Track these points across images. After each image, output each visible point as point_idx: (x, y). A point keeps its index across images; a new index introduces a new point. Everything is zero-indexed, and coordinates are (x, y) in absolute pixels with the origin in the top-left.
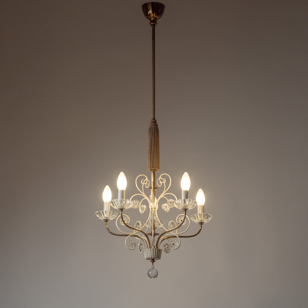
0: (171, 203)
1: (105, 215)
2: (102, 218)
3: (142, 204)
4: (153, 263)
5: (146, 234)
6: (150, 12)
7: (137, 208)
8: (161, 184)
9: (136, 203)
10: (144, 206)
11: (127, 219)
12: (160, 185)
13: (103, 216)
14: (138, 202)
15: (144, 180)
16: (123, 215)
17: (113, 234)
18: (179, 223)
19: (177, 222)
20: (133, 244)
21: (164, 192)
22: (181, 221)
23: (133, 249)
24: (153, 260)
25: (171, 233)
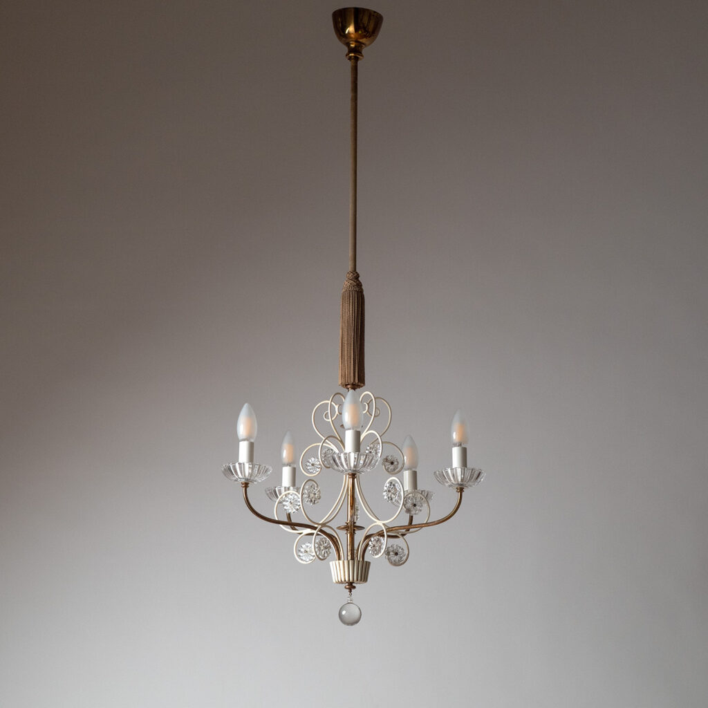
4: (351, 591)
6: (351, 29)
24: (351, 586)
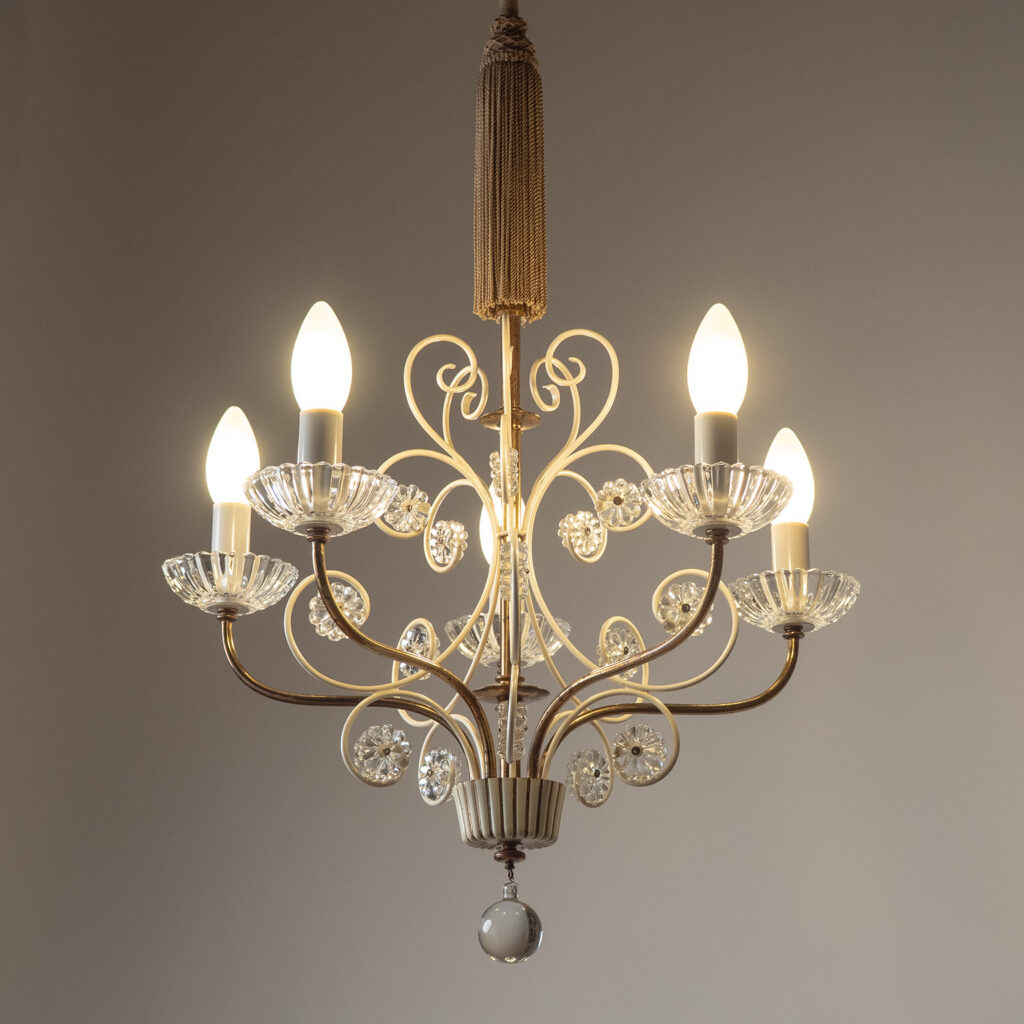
0: (618, 501)
1: (223, 582)
2: (205, 600)
3: (444, 514)
4: (510, 867)
5: (471, 689)
7: (412, 534)
8: (556, 396)
9: (405, 503)
10: (453, 526)
11: (356, 599)
12: (548, 401)
13: (207, 584)
14: (419, 494)
15: (451, 366)
16: (329, 573)
17: (272, 695)
18: (670, 625)
19: (658, 616)
20: (387, 752)
21: (574, 442)
22: (686, 608)
23: (390, 783)
24: (511, 854)
25: (623, 685)
